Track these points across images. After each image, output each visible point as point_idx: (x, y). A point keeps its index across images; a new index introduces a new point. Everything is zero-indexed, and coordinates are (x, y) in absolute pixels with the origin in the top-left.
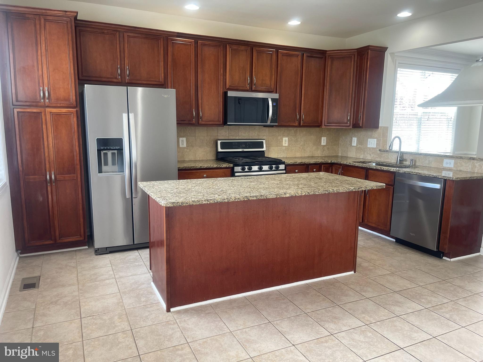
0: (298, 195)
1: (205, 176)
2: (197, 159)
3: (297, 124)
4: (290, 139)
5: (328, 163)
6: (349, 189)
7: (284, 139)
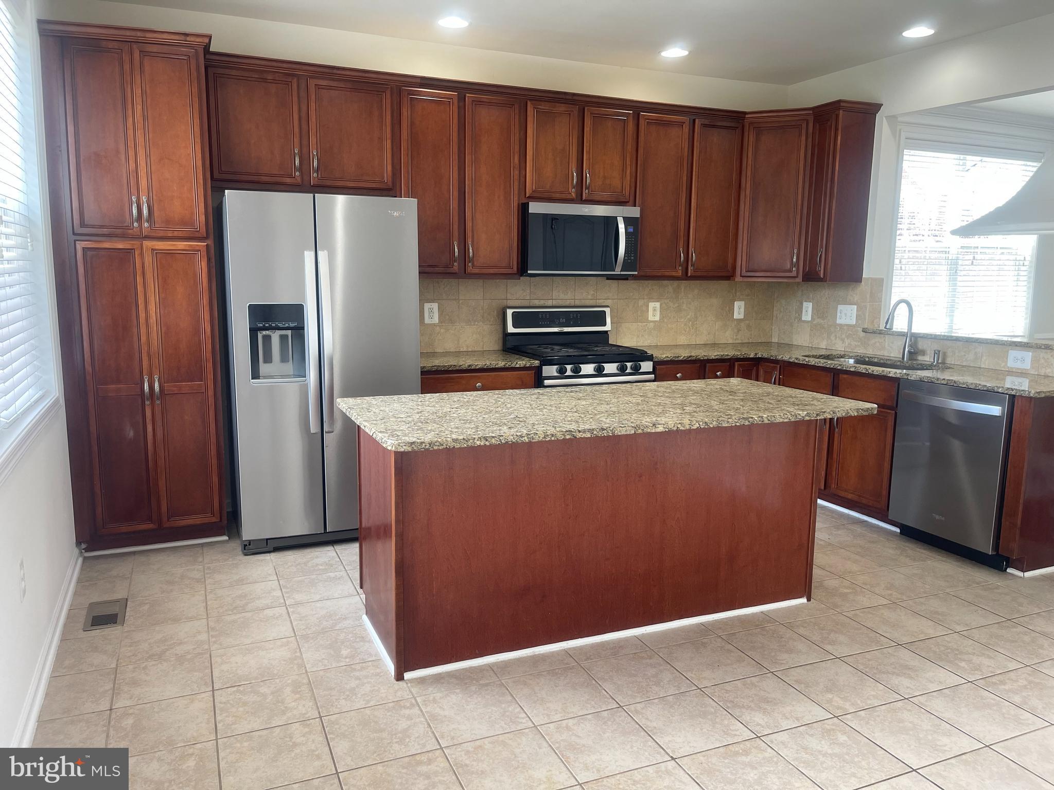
0: (683, 429)
1: (479, 386)
2: (462, 350)
3: (680, 273)
4: (664, 305)
5: (749, 358)
6: (796, 416)
7: (652, 305)
